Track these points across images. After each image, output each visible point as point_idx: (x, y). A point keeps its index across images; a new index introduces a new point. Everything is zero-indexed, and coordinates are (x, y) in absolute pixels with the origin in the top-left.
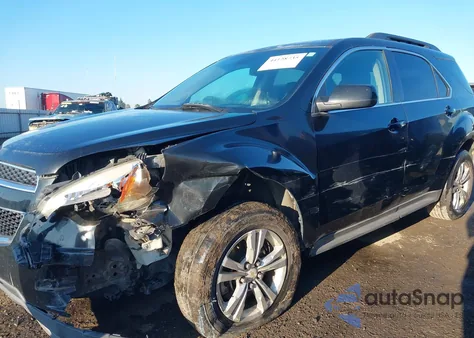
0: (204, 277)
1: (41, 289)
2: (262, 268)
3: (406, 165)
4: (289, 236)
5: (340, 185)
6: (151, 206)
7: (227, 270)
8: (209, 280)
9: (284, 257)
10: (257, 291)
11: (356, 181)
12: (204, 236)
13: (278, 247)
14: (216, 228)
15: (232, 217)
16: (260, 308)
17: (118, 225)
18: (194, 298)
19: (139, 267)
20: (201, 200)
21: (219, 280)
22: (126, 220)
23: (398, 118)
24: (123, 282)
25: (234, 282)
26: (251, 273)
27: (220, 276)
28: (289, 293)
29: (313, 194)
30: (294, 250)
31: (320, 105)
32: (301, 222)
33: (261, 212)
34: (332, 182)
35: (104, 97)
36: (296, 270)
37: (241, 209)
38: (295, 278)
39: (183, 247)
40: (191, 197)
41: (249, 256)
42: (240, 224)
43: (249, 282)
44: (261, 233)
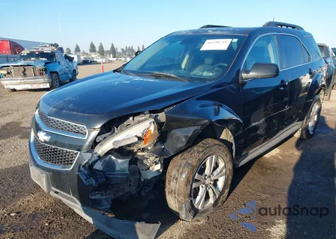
0: (187, 186)
1: (93, 197)
2: (213, 178)
3: (287, 108)
4: (228, 158)
5: (254, 124)
6: (155, 145)
7: (196, 181)
8: (189, 187)
9: (224, 171)
10: (210, 191)
11: (261, 121)
12: (184, 161)
13: (221, 165)
14: (191, 157)
15: (200, 149)
16: (211, 201)
17: (136, 156)
18: (181, 198)
19: (142, 180)
20: (184, 140)
21: (193, 187)
22: (139, 154)
23: (285, 80)
24: (133, 189)
25: (199, 188)
26: (208, 181)
27: (194, 184)
28: (227, 191)
29: (241, 132)
30: (230, 166)
31: (244, 75)
32: (234, 149)
33: (215, 145)
34: (250, 123)
35: (53, 48)
36: (230, 177)
37: (204, 144)
38: (230, 182)
39: (169, 168)
40: (178, 138)
41: (207, 171)
42: (205, 154)
43: (207, 186)
44: (214, 157)
